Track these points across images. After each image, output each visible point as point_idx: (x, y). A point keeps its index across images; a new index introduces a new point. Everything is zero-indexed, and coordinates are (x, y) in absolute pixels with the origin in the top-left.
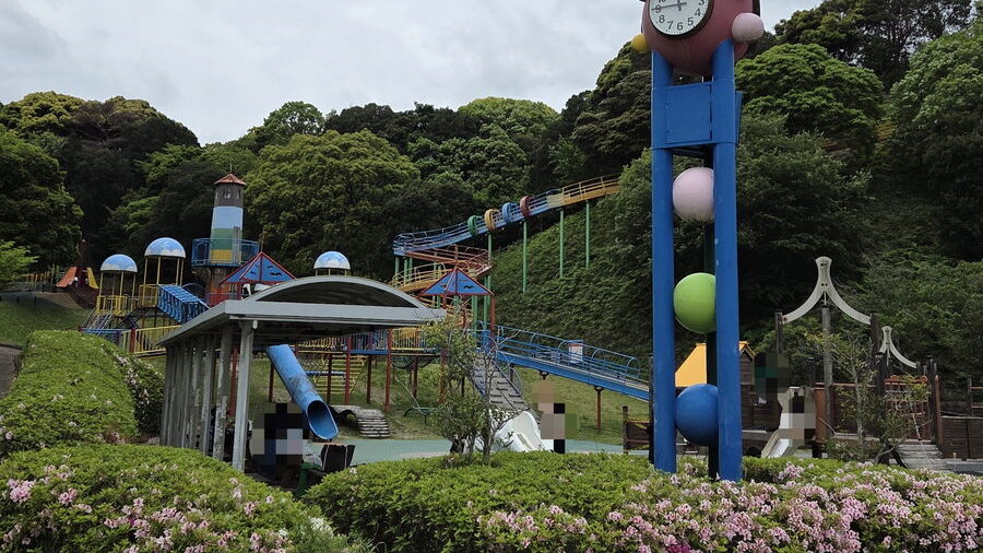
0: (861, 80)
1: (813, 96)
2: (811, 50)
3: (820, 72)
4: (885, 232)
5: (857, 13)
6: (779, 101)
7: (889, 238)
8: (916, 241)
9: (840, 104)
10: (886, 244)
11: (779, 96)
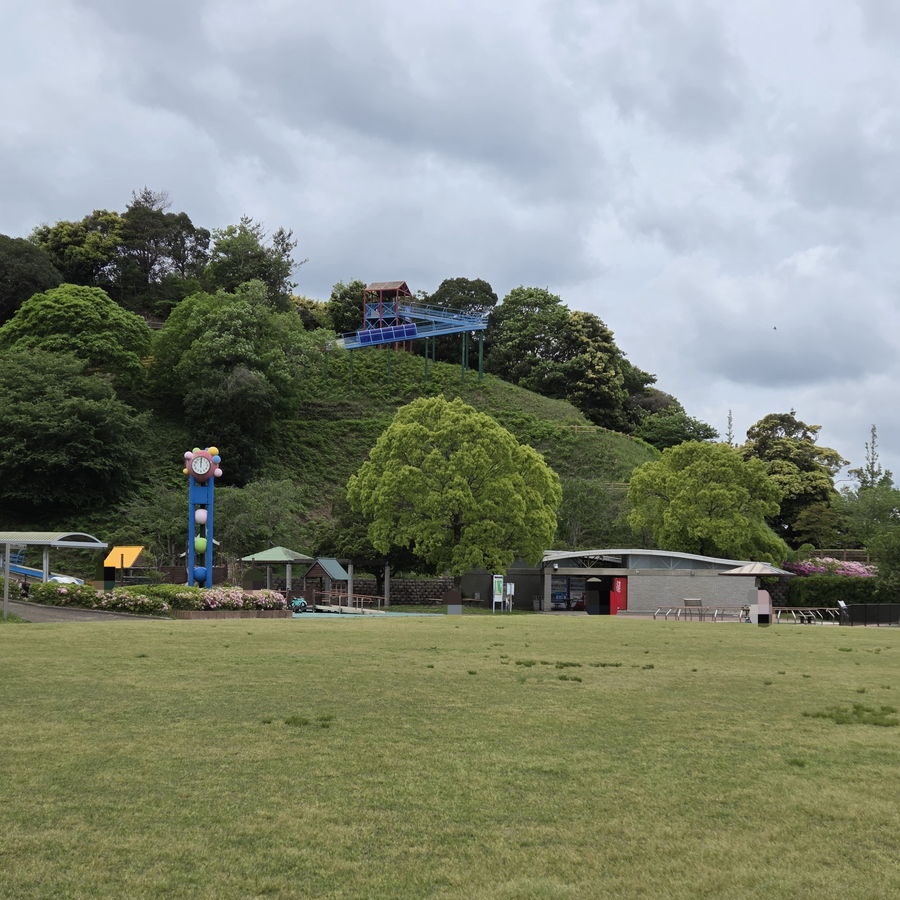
0: (134, 327)
1: (102, 338)
2: (96, 295)
3: (104, 317)
4: (150, 451)
5: (116, 235)
6: (73, 340)
7: (154, 457)
8: (172, 460)
9: (121, 347)
10: (151, 462)
11: (73, 335)
